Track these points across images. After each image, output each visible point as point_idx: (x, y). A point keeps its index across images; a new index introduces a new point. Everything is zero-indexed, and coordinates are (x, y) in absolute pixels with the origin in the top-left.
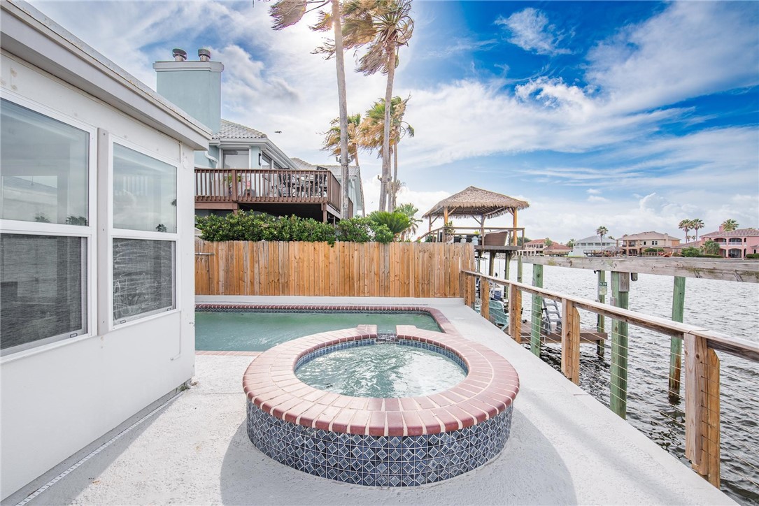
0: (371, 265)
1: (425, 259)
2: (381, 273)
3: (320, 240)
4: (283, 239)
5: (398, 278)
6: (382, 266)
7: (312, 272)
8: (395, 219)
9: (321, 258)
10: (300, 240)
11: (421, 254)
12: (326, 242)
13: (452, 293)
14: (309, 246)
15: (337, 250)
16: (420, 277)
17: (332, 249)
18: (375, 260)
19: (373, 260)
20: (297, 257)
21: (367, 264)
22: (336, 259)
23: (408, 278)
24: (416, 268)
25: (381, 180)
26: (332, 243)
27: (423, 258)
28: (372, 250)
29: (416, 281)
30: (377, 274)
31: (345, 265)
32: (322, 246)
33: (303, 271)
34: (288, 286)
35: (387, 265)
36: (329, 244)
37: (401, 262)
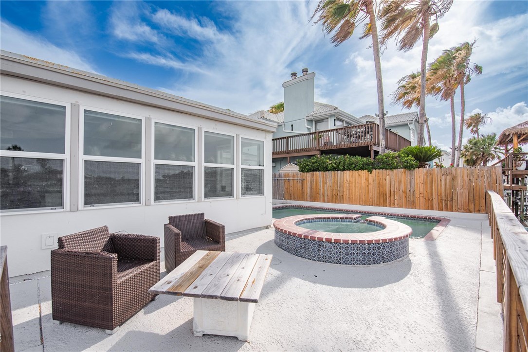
0: (399, 185)
1: (448, 181)
2: (408, 191)
3: (362, 169)
4: (339, 170)
5: (422, 195)
6: (409, 186)
7: (357, 190)
9: (364, 180)
10: (350, 170)
11: (443, 178)
12: (366, 170)
13: (477, 209)
14: (355, 173)
15: (374, 176)
16: (443, 195)
17: (370, 175)
18: (403, 182)
19: (401, 181)
20: (348, 181)
21: (396, 184)
22: (374, 181)
23: (432, 195)
24: (439, 188)
25: (418, 122)
26: (370, 171)
27: (446, 180)
28: (400, 174)
29: (440, 197)
30: (405, 192)
31: (380, 185)
32: (364, 173)
33: (352, 190)
34: (343, 198)
35: (413, 186)
36: (368, 171)
37: (426, 183)
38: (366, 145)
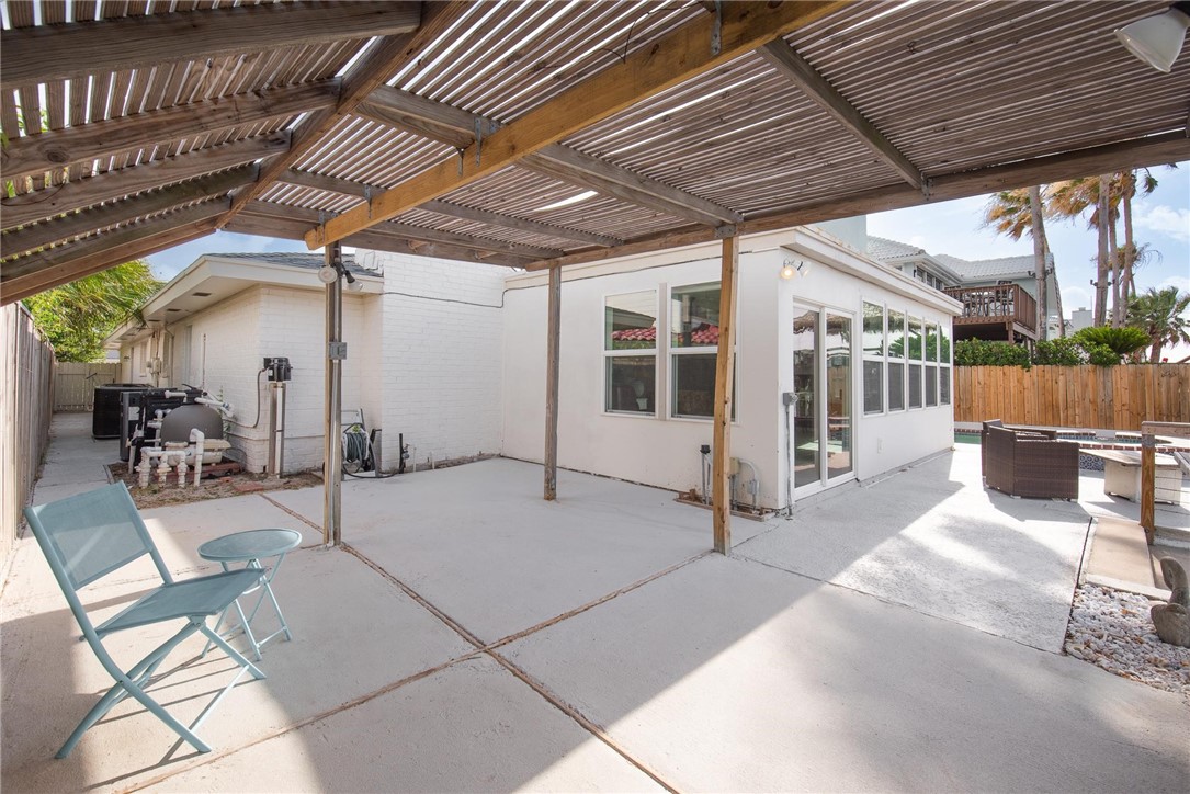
0: (1084, 392)
2: (1099, 401)
3: (1012, 363)
4: (965, 364)
5: (1126, 408)
6: (1101, 393)
7: (1001, 398)
8: (1121, 337)
9: (1013, 383)
10: (986, 364)
11: (1164, 380)
12: (1019, 366)
14: (997, 371)
15: (1035, 376)
17: (1027, 374)
18: (1090, 386)
19: (1087, 385)
20: (982, 383)
21: (1078, 390)
22: (1034, 384)
23: (1144, 407)
24: (1157, 396)
25: (1096, 284)
26: (1026, 367)
27: (1168, 383)
28: (1085, 374)
29: (1158, 412)
30: (1093, 402)
31: (1046, 392)
32: (1014, 371)
33: (989, 397)
34: (971, 412)
35: (1110, 392)
36: (1024, 367)
37: (1132, 388)
38: (999, 321)
